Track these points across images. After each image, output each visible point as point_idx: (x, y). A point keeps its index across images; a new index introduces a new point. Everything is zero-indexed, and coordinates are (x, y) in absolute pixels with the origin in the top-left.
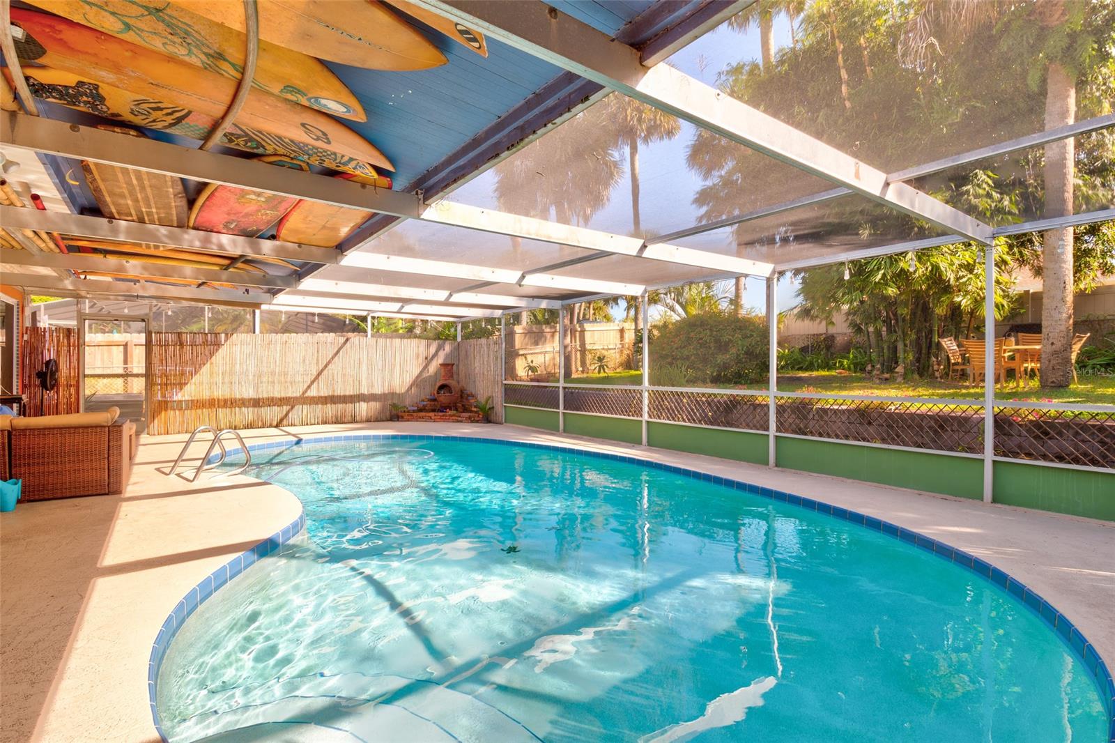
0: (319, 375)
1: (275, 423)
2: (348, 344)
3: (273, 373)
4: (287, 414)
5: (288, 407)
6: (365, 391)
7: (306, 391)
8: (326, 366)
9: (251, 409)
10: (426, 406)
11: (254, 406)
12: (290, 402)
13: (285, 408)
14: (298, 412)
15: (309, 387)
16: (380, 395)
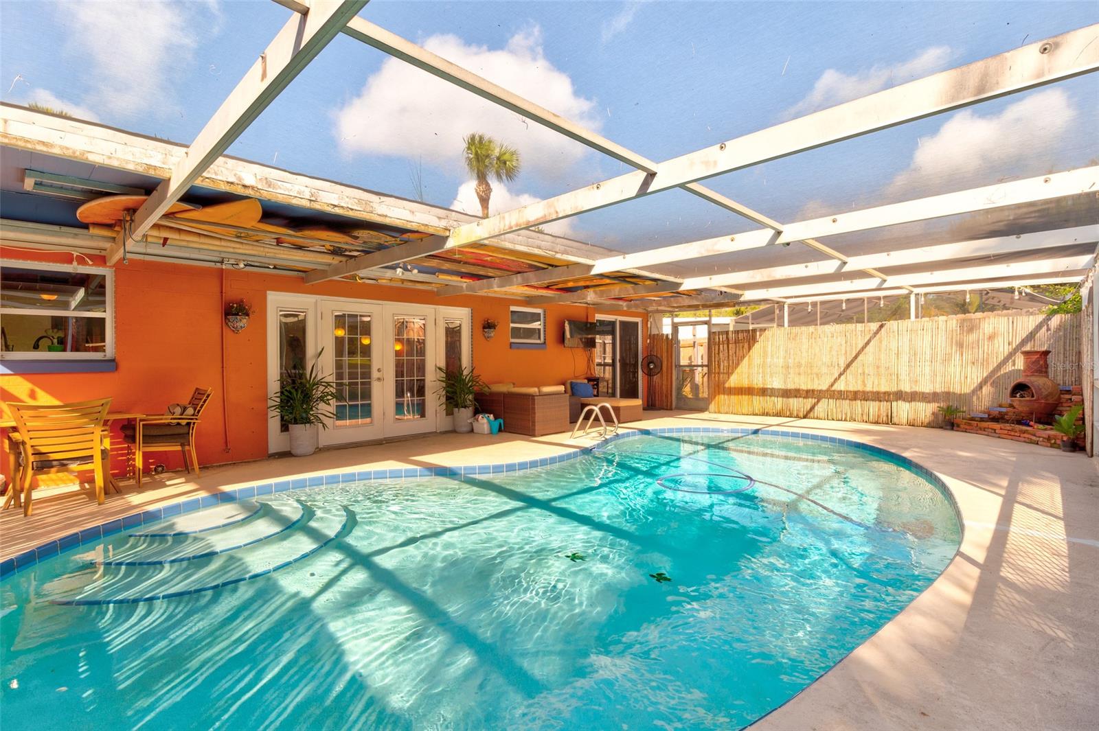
0: (848, 366)
1: (801, 415)
2: (883, 330)
3: (799, 365)
4: (812, 408)
5: (814, 401)
6: (906, 388)
7: (832, 385)
8: (856, 357)
9: (780, 399)
10: (1006, 414)
11: (783, 396)
12: (816, 395)
13: (810, 401)
14: (823, 407)
15: (836, 380)
16: (929, 394)
